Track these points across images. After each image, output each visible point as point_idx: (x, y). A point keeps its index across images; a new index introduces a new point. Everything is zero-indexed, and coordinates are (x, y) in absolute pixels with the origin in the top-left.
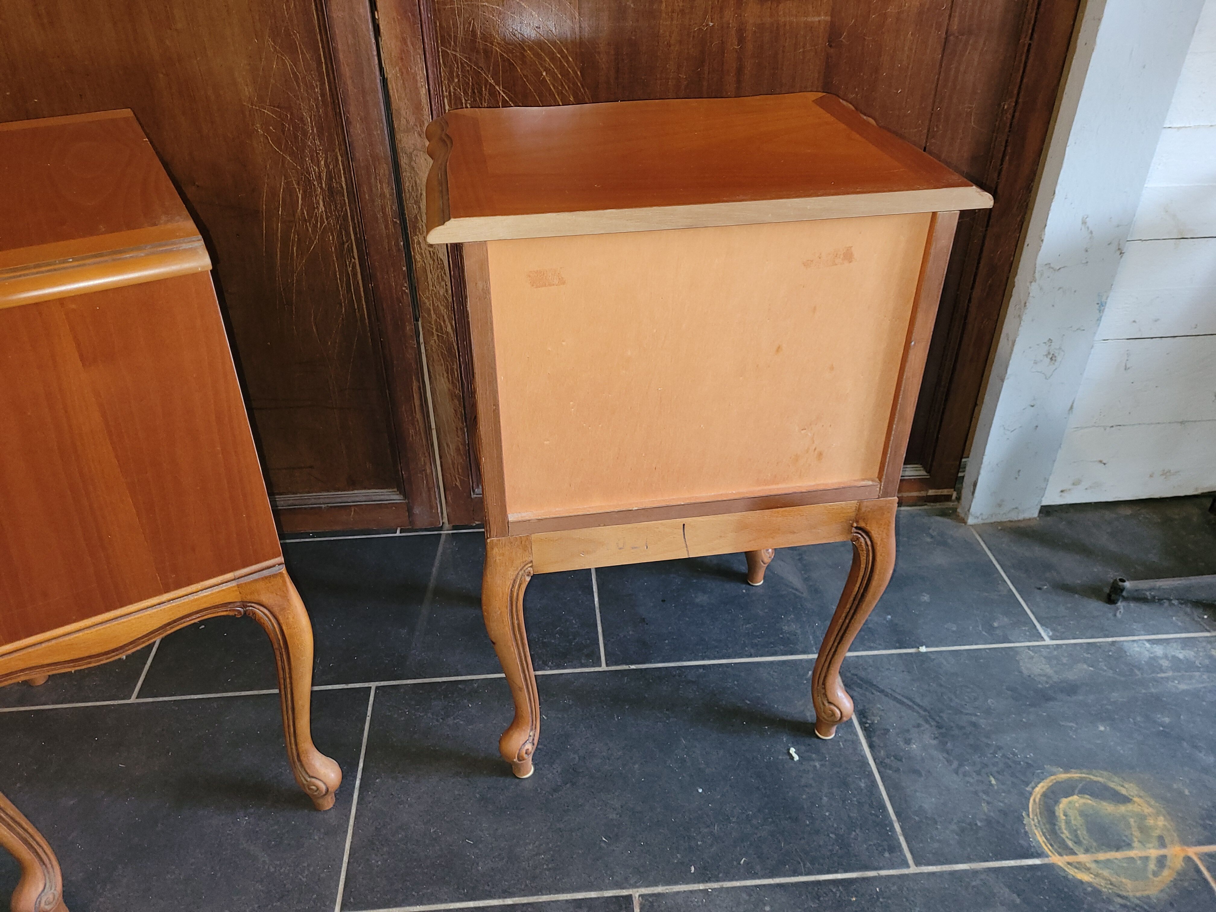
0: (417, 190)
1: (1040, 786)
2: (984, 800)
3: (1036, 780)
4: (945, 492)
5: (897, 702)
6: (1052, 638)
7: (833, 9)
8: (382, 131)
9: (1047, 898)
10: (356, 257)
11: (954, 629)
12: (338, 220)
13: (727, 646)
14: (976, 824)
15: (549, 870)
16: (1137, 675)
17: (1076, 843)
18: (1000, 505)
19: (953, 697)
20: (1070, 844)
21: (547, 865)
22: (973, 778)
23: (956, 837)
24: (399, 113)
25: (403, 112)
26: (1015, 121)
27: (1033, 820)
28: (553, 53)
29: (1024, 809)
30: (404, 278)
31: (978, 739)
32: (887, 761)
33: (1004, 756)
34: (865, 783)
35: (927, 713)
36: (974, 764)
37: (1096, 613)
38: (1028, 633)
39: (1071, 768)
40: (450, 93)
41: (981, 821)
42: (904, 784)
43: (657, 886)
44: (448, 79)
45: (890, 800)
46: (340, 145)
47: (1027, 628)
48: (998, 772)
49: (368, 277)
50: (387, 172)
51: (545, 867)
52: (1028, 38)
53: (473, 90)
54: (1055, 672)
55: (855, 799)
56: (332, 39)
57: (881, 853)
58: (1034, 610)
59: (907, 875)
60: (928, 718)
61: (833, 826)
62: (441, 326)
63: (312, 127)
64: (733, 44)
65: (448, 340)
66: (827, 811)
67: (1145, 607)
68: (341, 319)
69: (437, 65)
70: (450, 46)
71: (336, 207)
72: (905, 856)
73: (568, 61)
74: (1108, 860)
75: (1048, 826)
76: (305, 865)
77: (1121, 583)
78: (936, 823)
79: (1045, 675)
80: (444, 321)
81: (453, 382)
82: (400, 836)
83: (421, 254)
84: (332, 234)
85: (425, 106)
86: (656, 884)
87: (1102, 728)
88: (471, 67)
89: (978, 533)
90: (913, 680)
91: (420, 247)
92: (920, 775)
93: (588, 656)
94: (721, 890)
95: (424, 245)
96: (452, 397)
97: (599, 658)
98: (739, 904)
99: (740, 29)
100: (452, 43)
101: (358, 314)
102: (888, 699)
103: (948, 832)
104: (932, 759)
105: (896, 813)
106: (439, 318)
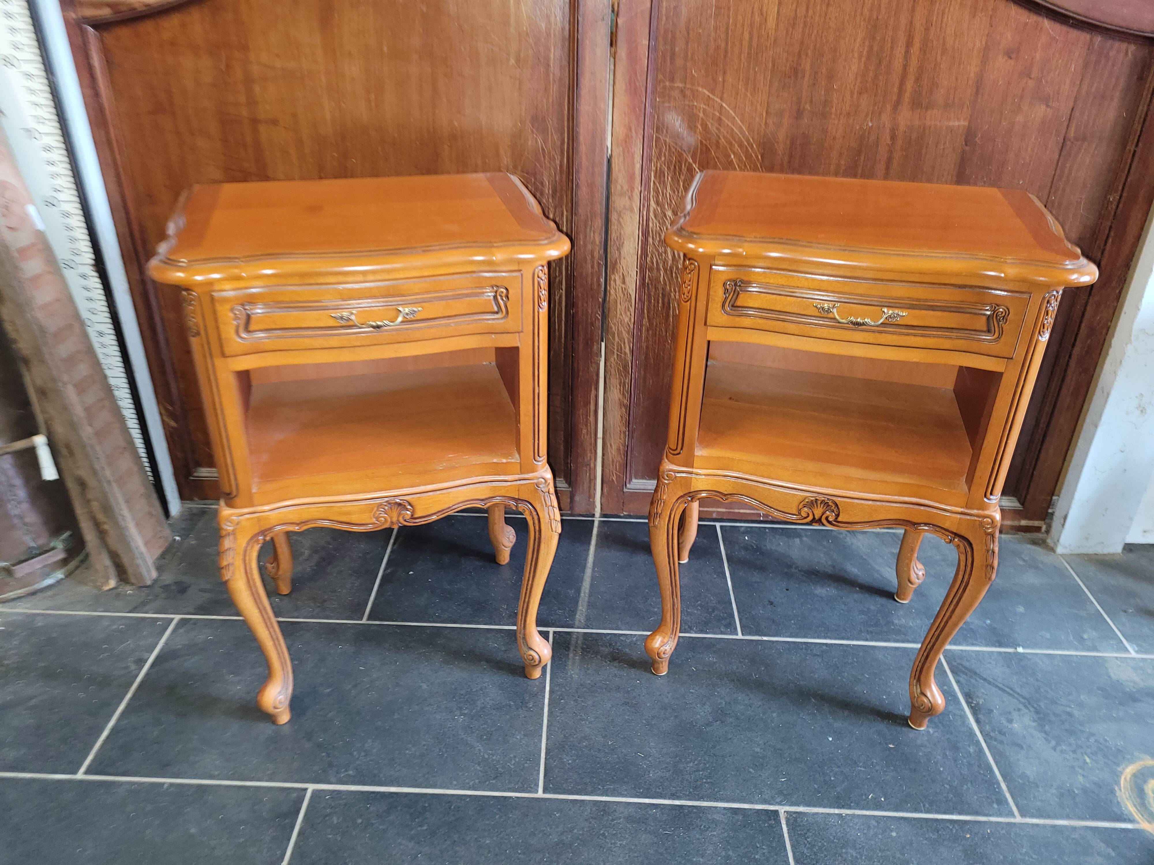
1: (1130, 767)
2: (1080, 774)
3: (1126, 763)
4: (1036, 523)
5: (1000, 690)
6: (1137, 652)
7: (971, 116)
8: (602, 194)
10: (563, 289)
11: (1048, 636)
13: (846, 631)
14: (1074, 792)
15: (708, 783)
18: (1087, 539)
19: (1049, 691)
21: (706, 780)
22: (1070, 756)
23: (1056, 799)
24: (617, 182)
25: (620, 181)
26: (1119, 211)
27: (1125, 794)
28: (742, 142)
29: (1116, 784)
30: (599, 308)
31: (1073, 726)
32: (992, 734)
33: (1096, 741)
34: (973, 749)
35: (1026, 701)
36: (1070, 744)
38: (1115, 646)
40: (656, 167)
41: (1078, 789)
42: (1008, 754)
43: (798, 806)
44: (657, 158)
45: (997, 765)
46: (567, 203)
47: (1114, 642)
48: (1092, 753)
50: (600, 225)
51: (704, 781)
52: (1134, 147)
53: (675, 166)
54: (1141, 679)
55: (965, 761)
56: (577, 125)
57: (991, 804)
58: (1120, 628)
59: (1015, 824)
60: (1027, 704)
61: (947, 779)
62: (621, 347)
64: (886, 140)
65: (626, 360)
66: (941, 766)
69: (650, 147)
70: (663, 133)
72: (1011, 808)
73: (752, 147)
75: (1138, 800)
76: (512, 756)
78: (1037, 786)
79: (1132, 681)
80: (624, 343)
81: (623, 394)
82: (584, 744)
85: (637, 178)
86: (798, 804)
88: (676, 148)
89: (1066, 561)
90: (1012, 673)
91: (616, 284)
92: (1022, 748)
93: (727, 625)
94: (853, 816)
95: (618, 282)
96: (621, 405)
97: (736, 629)
98: (869, 828)
99: (894, 129)
100: (665, 131)
101: (557, 334)
102: (990, 686)
103: (1049, 795)
104: (1033, 737)
105: (1002, 775)
106: (621, 341)
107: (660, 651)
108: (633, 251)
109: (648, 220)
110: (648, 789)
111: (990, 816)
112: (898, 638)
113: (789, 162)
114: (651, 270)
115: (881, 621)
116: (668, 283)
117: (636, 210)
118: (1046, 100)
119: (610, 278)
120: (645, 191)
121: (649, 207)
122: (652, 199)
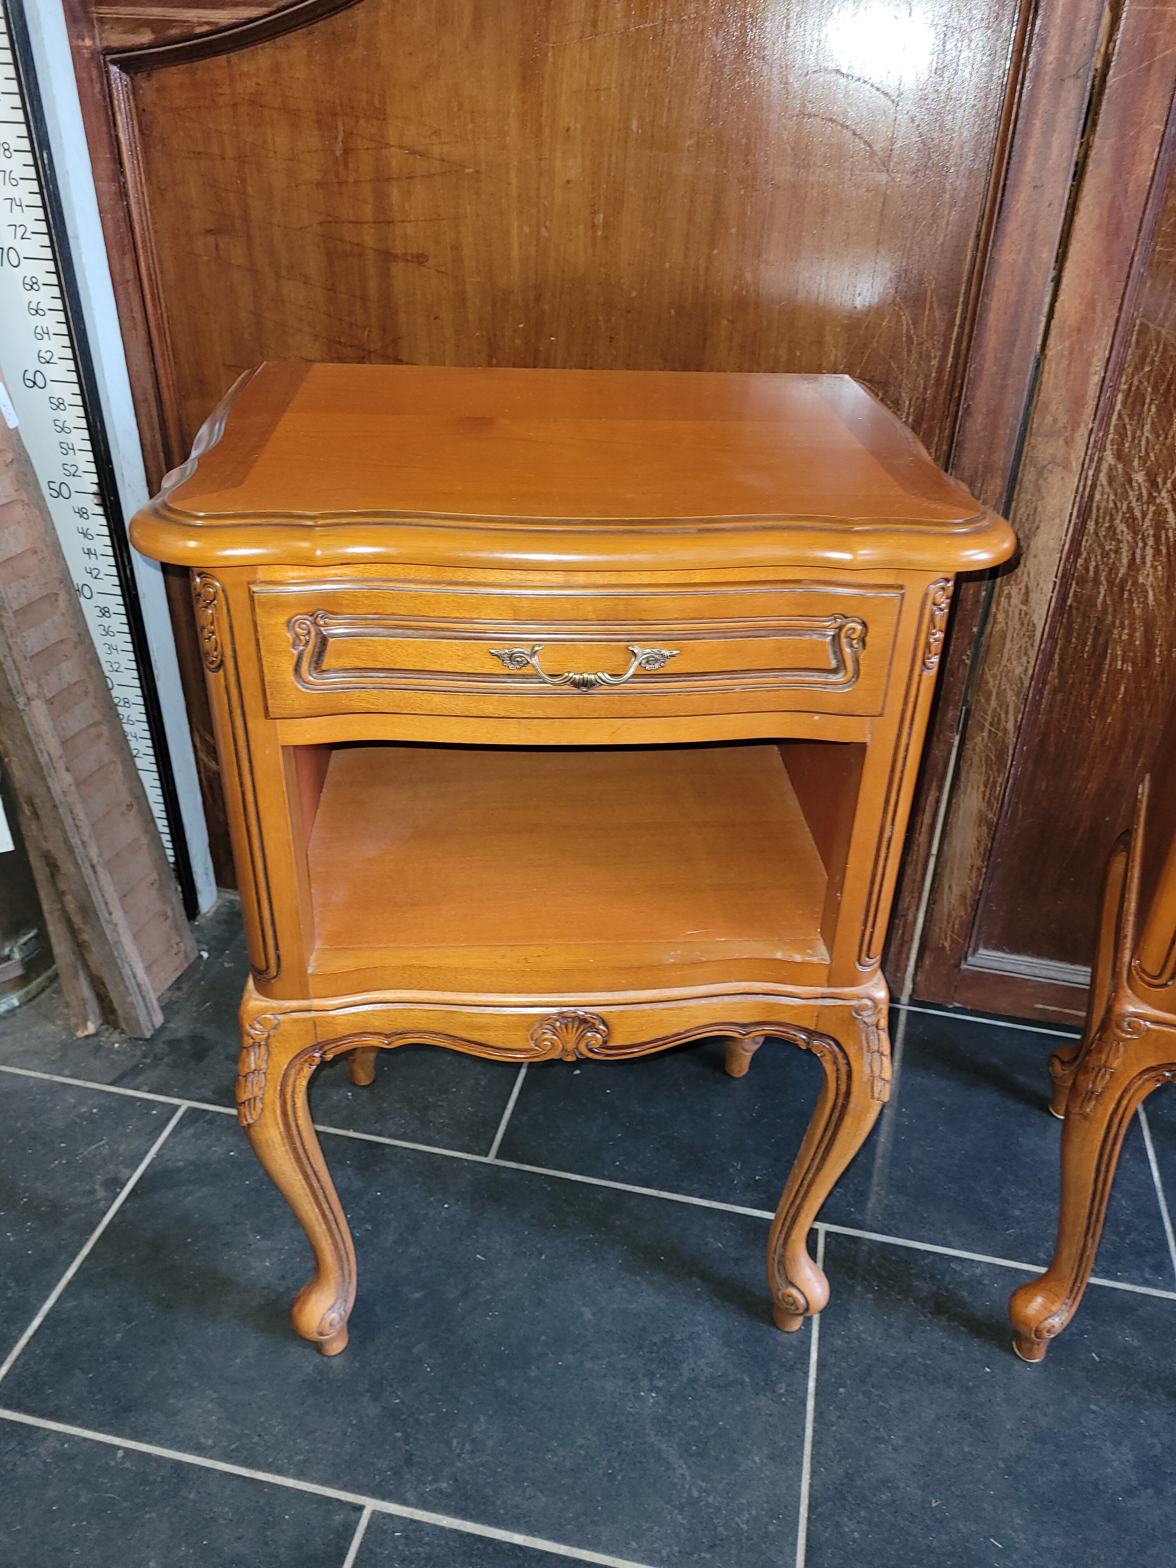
0: (1034, 520)
8: (1014, 430)
24: (1048, 408)
25: (1053, 407)
30: (969, 644)
40: (1131, 385)
44: (1136, 367)
50: (999, 490)
62: (999, 719)
65: (1004, 740)
69: (1126, 344)
80: (1007, 713)
81: (989, 802)
82: (884, 1497)
83: (1007, 613)
85: (1090, 402)
91: (1009, 602)
95: (1015, 601)
96: (981, 821)
100: (1162, 314)
106: (1001, 707)
108: (1054, 544)
109: (1094, 486)
114: (1082, 582)
116: (1110, 610)
117: (1076, 466)
119: (1001, 592)
120: (1099, 430)
121: (1100, 459)
122: (1108, 447)
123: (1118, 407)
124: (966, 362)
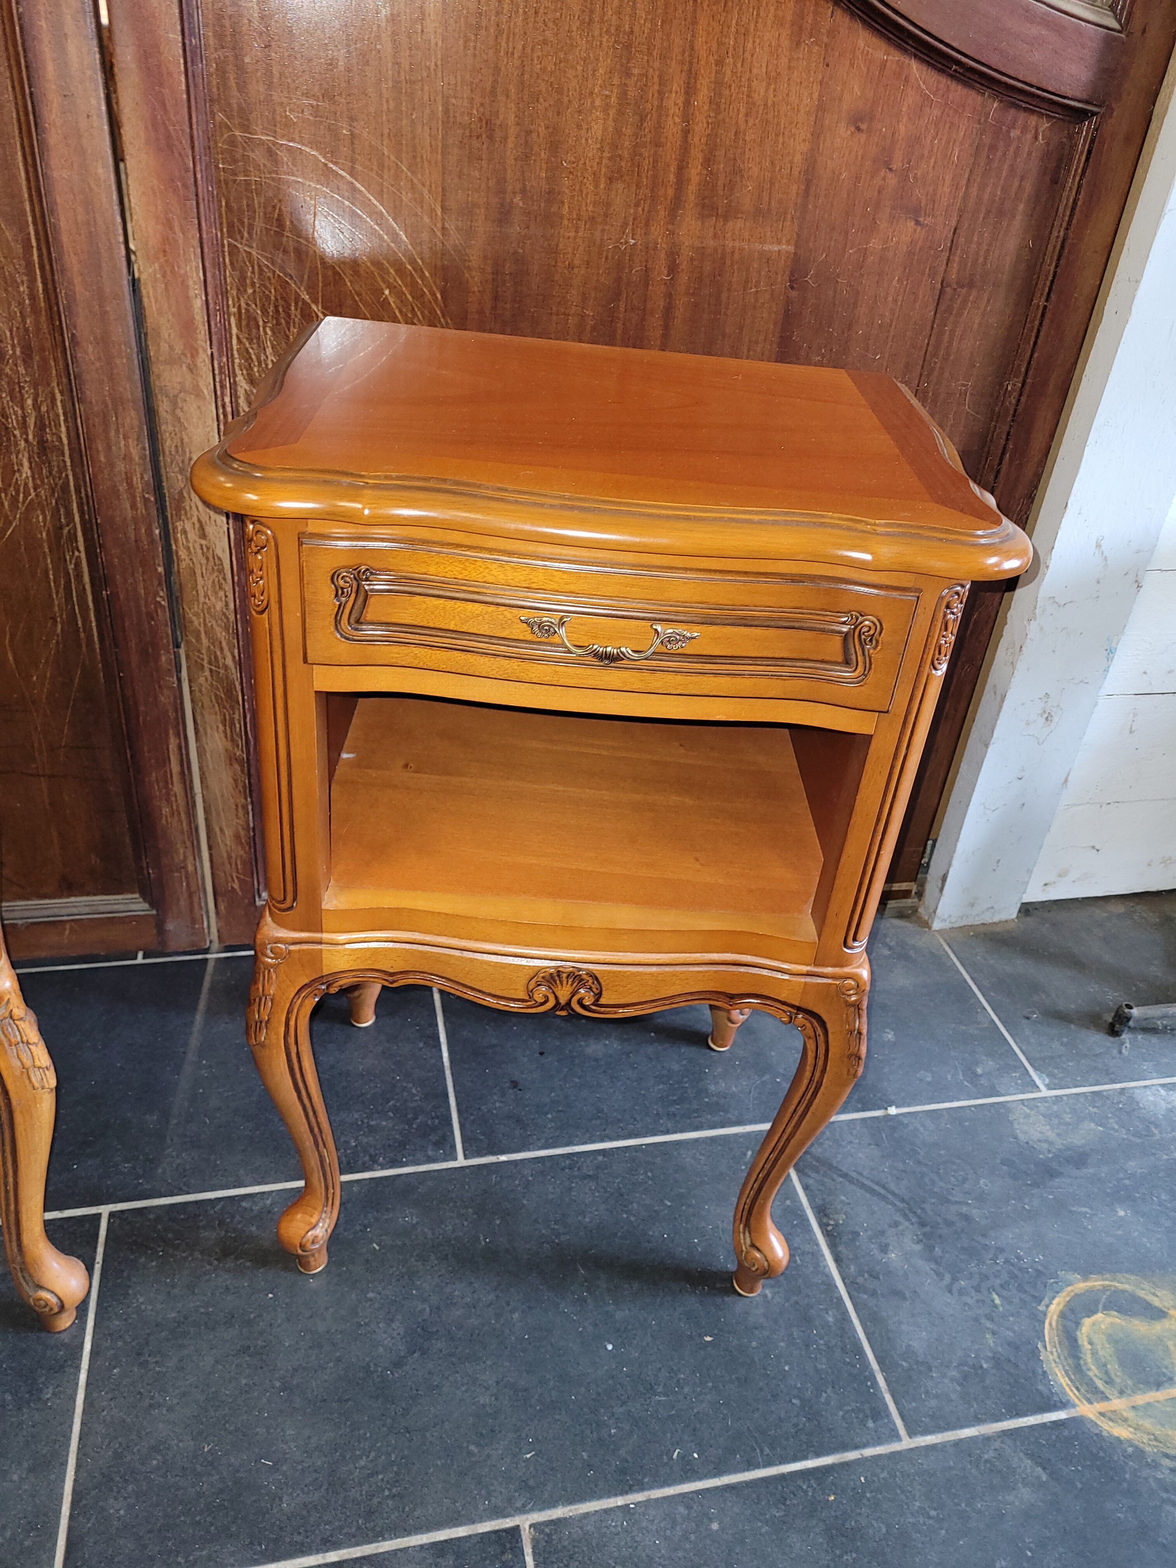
0: (184, 452)
1: (1055, 1302)
2: (988, 1329)
3: (1049, 1294)
4: (905, 886)
5: (866, 1191)
6: (1049, 1087)
7: (798, 236)
9: (1080, 1468)
10: (82, 548)
11: (929, 1079)
12: (53, 493)
13: (635, 1120)
14: (981, 1367)
15: (393, 1497)
16: (1153, 1135)
17: (1106, 1383)
18: (972, 905)
19: (936, 1178)
20: (1100, 1384)
21: (390, 1490)
22: (972, 1297)
23: (958, 1388)
24: (159, 335)
25: (165, 334)
26: (1020, 408)
27: (1052, 1353)
28: (403, 265)
29: (1039, 1338)
30: (160, 584)
31: (973, 1240)
32: (860, 1280)
33: (1007, 1261)
34: (834, 1315)
35: (906, 1206)
36: (971, 1276)
37: (1098, 1050)
38: (1019, 1081)
39: (1091, 1273)
40: (239, 307)
41: (987, 1362)
42: (884, 1314)
43: (554, 1507)
44: (238, 290)
45: (869, 1339)
46: (58, 376)
47: (1018, 1075)
48: (1002, 1286)
49: (100, 580)
50: (136, 422)
51: (387, 1493)
52: (1044, 298)
53: (276, 307)
54: (1058, 1135)
55: (822, 1342)
56: (52, 212)
57: (863, 1423)
58: (1024, 1048)
59: (899, 1453)
60: (907, 1212)
61: (795, 1385)
62: (216, 656)
63: (13, 346)
64: (661, 273)
65: (227, 677)
66: (786, 1364)
67: (1154, 1040)
68: (54, 641)
69: (219, 266)
70: (242, 238)
71: (50, 472)
72: (894, 1424)
73: (423, 277)
74: (1149, 1404)
75: (1070, 1361)
77: (1127, 1010)
78: (930, 1369)
79: (1046, 1141)
80: (222, 649)
81: (231, 737)
82: (154, 1462)
84: (43, 513)
85: (201, 326)
86: (552, 1504)
87: (1121, 1213)
88: (274, 272)
89: (945, 941)
90: (883, 1156)
91: (187, 538)
92: (905, 1299)
93: (438, 1144)
94: (648, 1503)
95: (193, 535)
96: (230, 759)
97: (454, 1147)
98: (674, 1523)
99: (672, 253)
100: (246, 235)
101: (82, 635)
102: (854, 1187)
103: (946, 1381)
104: (918, 1272)
105: (876, 1357)
106: (213, 644)
107: (304, 1240)
110: (276, 1541)
111: (865, 1446)
112: (716, 1119)
113: (494, 308)
115: (689, 1091)
117: (208, 392)
118: (915, 213)
119: (174, 528)
120: (220, 356)
121: (234, 386)
122: (238, 372)
123: (235, 331)
124: (55, 289)
